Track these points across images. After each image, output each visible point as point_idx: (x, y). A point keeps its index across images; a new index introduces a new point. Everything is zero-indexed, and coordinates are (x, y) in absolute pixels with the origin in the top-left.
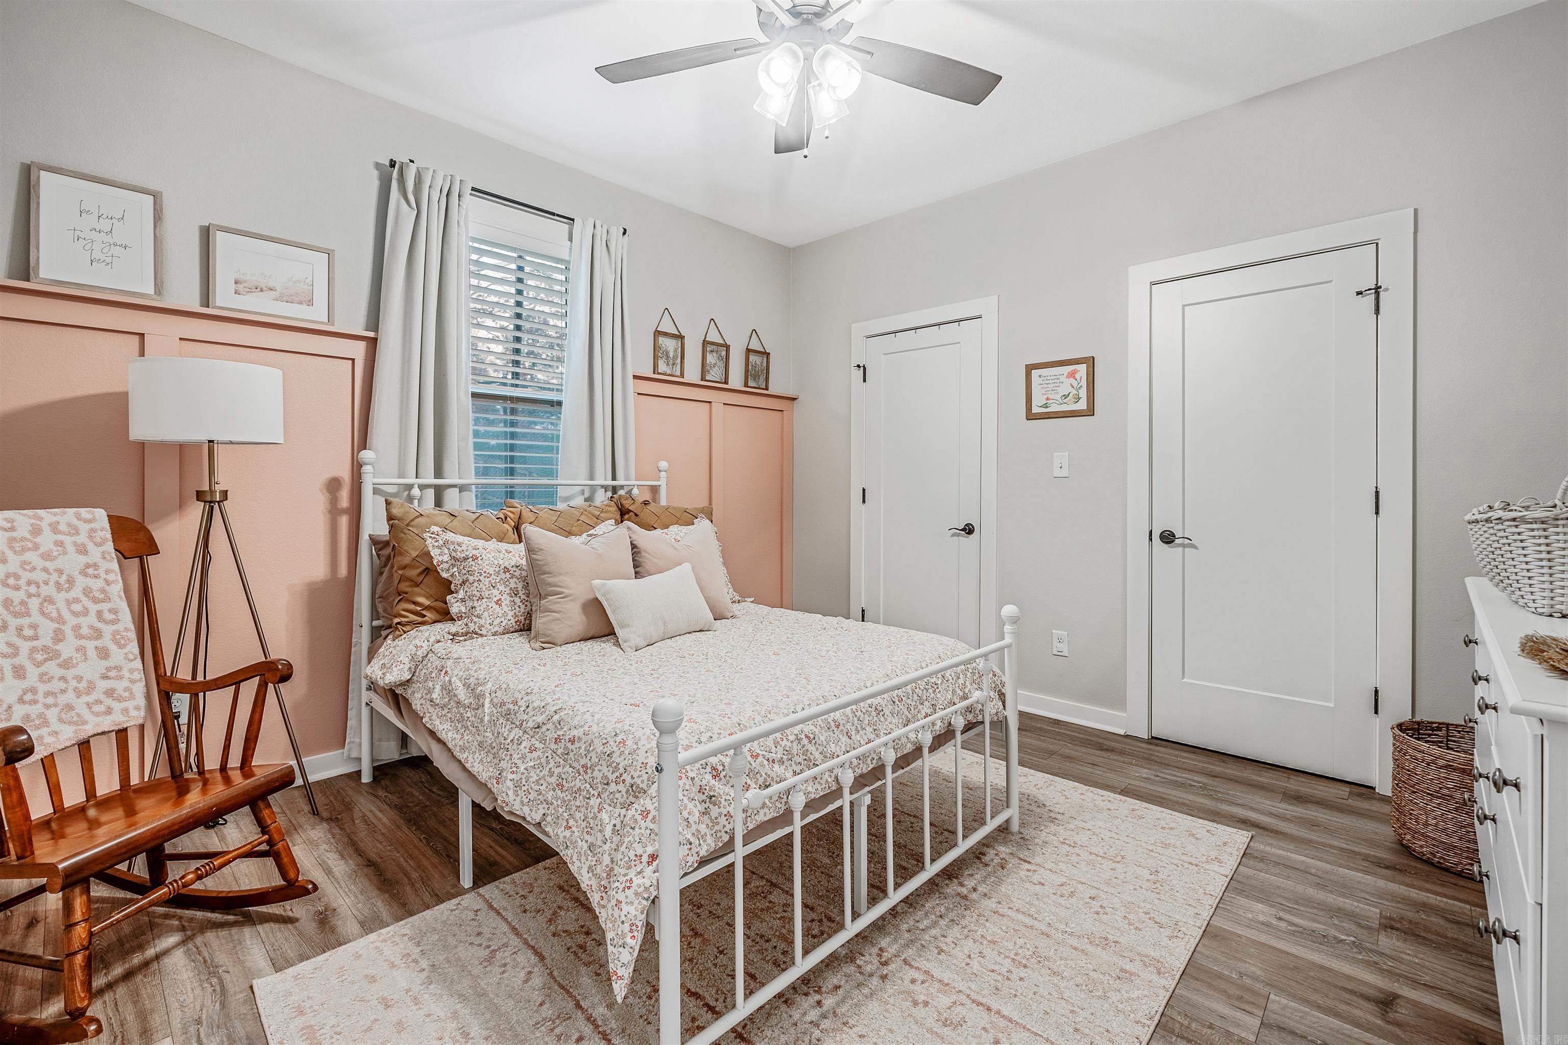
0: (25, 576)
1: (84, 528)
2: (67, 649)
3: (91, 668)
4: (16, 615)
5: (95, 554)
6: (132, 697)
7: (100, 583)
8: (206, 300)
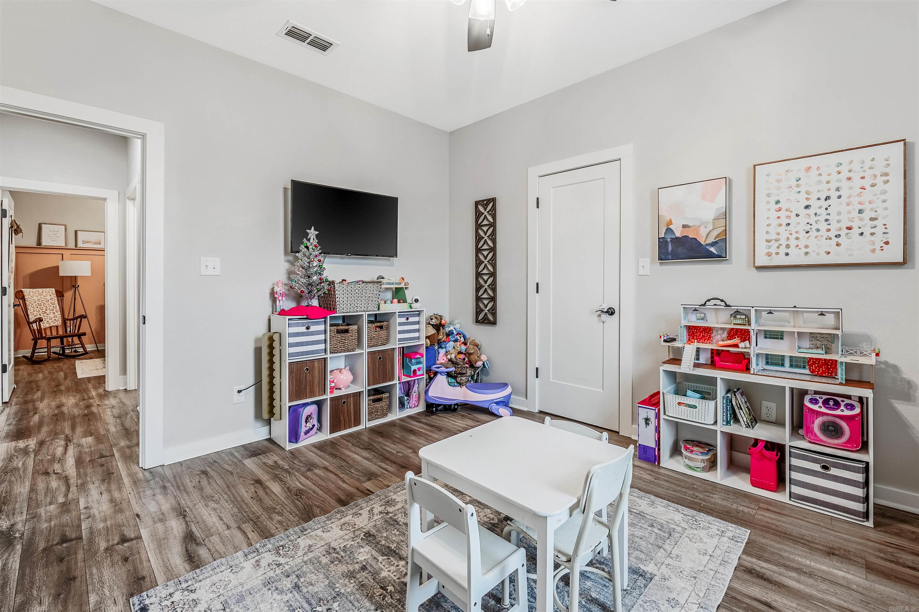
0: (41, 299)
1: (51, 292)
2: (48, 312)
3: (52, 316)
4: (40, 306)
5: (52, 296)
6: (59, 321)
7: (53, 301)
8: (76, 247)
